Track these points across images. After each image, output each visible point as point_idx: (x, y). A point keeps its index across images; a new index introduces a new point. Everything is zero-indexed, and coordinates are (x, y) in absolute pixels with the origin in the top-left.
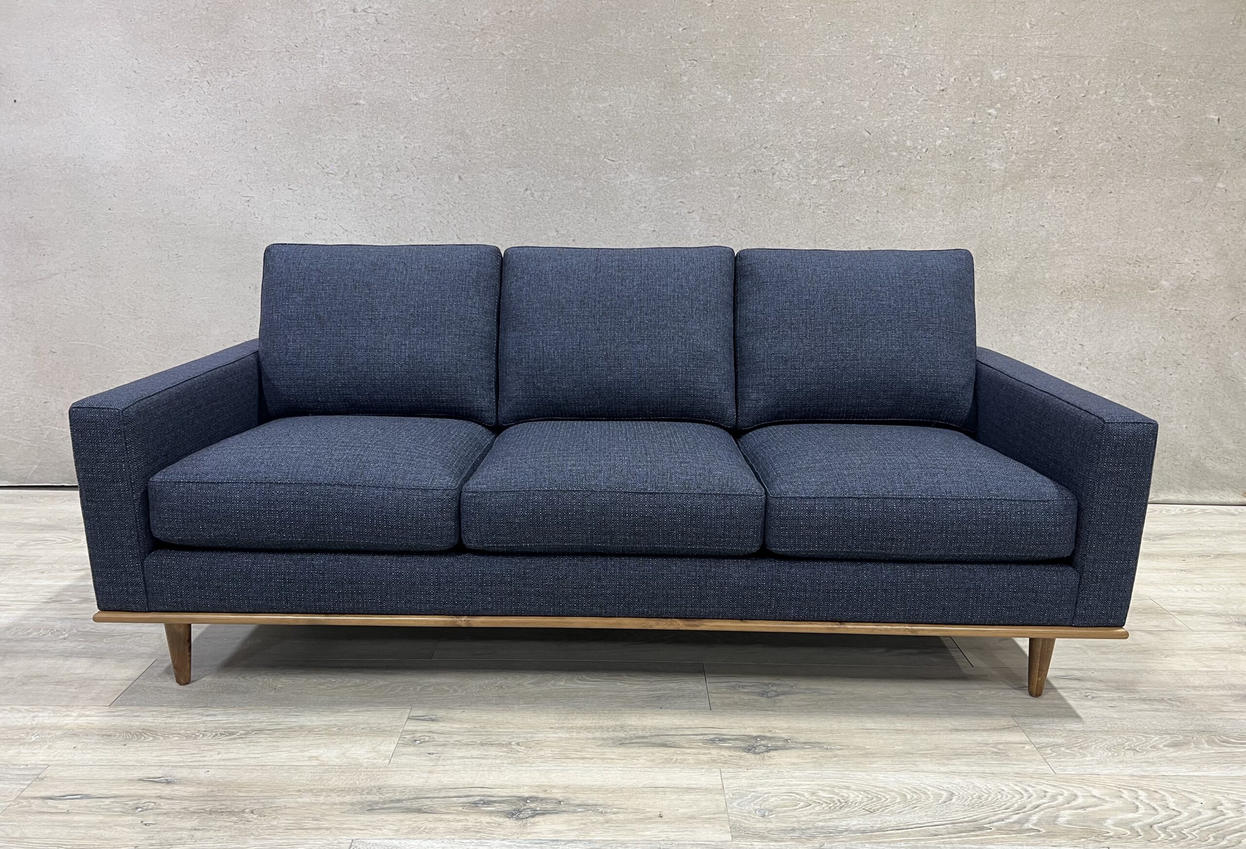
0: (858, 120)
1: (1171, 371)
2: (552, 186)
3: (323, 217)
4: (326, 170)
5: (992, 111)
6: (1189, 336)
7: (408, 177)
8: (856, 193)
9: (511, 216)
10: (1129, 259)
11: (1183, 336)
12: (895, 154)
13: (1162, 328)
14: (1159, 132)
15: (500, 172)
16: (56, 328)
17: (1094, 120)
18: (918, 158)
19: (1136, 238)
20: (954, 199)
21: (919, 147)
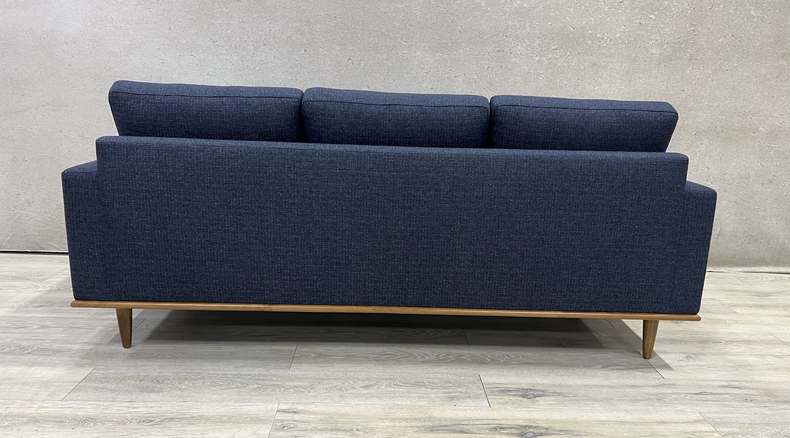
0: (567, 20)
1: (767, 186)
2: (366, 57)
3: (213, 74)
4: (217, 43)
5: (652, 16)
6: (778, 164)
7: (270, 49)
8: (564, 67)
9: (338, 76)
10: (739, 113)
11: (774, 164)
12: (590, 42)
13: (760, 158)
14: (758, 32)
15: (332, 48)
16: (28, 144)
17: (717, 24)
18: (605, 45)
19: (743, 100)
20: (628, 72)
21: (606, 38)
